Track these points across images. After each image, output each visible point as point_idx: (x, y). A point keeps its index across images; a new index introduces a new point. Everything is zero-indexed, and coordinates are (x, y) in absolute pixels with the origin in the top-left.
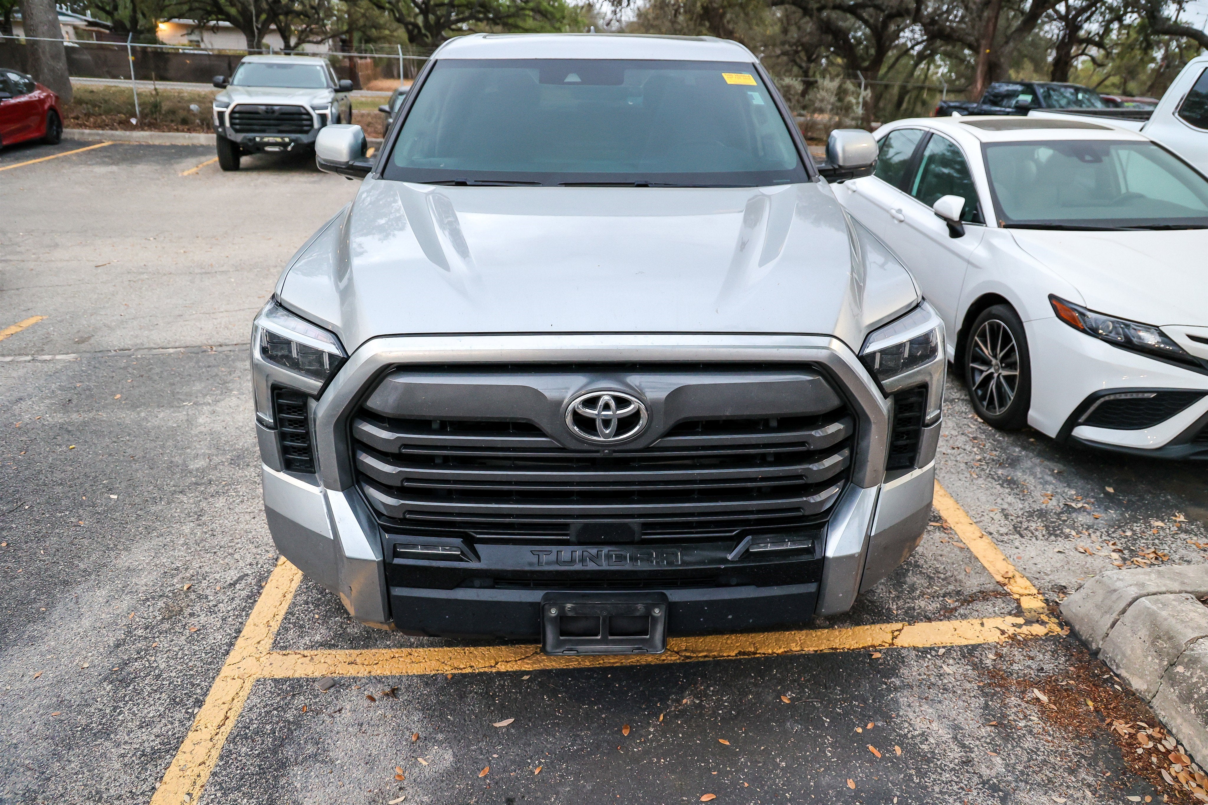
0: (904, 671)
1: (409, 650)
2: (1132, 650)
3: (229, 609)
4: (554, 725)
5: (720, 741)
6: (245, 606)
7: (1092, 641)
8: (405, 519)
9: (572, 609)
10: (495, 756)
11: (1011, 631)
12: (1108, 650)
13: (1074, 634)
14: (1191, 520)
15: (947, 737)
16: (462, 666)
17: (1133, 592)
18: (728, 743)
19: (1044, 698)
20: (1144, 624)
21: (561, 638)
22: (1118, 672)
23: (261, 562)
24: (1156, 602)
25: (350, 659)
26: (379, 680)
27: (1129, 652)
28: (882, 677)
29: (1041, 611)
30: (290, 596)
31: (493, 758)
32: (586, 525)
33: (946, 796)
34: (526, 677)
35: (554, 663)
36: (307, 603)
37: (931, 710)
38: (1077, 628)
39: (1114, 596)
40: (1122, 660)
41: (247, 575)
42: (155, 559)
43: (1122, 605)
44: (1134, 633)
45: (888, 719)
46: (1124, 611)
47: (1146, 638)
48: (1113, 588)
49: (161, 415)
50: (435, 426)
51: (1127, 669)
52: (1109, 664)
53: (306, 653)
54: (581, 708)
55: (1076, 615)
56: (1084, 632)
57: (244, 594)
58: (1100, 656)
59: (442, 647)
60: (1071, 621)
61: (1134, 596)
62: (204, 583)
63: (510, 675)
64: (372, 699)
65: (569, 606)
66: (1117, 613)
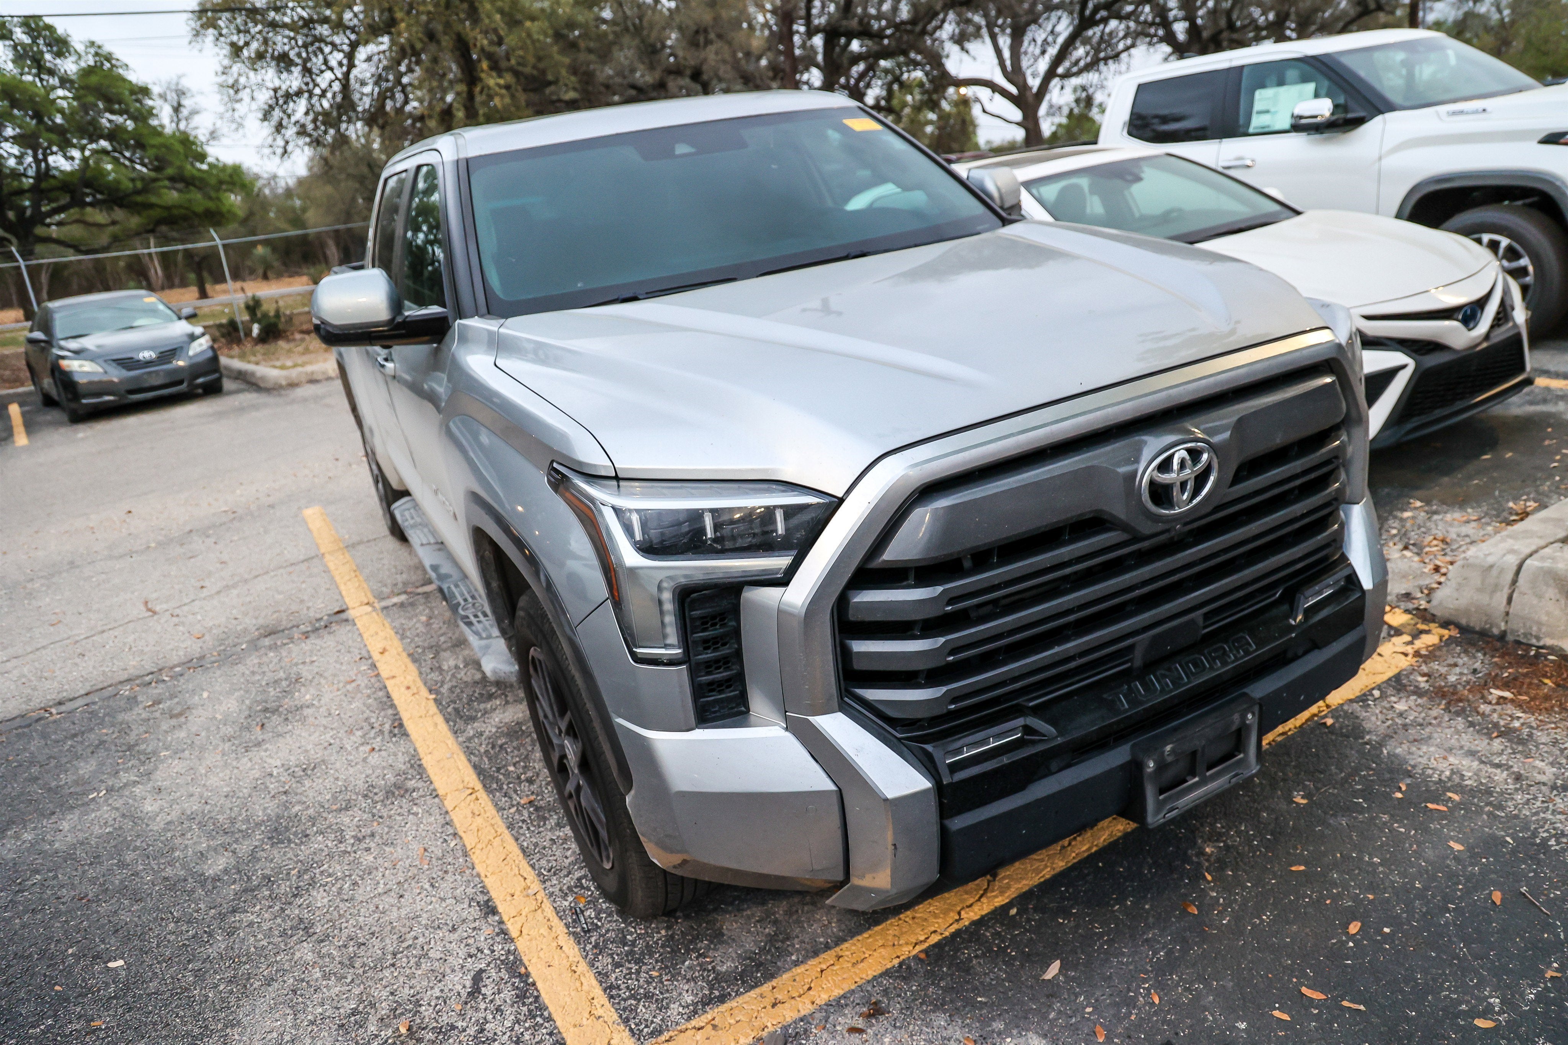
0: (1367, 726)
1: (832, 953)
2: (1548, 614)
3: (508, 1024)
4: (1110, 942)
5: (1293, 869)
6: (530, 1011)
7: (1491, 627)
8: (950, 712)
9: (1173, 751)
10: (1089, 1010)
11: (1409, 649)
12: (1517, 628)
13: (1464, 630)
14: (1428, 502)
15: (1475, 764)
16: (922, 938)
17: (1512, 561)
18: (1302, 868)
19: (1507, 694)
20: (1547, 585)
21: (1161, 797)
22: (1541, 643)
23: (482, 945)
24: (1543, 559)
25: (768, 1002)
26: (837, 1005)
27: (1544, 618)
28: (1356, 739)
29: (1413, 622)
30: (583, 967)
31: (1089, 1013)
32: (1155, 638)
33: (1542, 815)
34: (1013, 911)
35: (1024, 882)
36: (617, 965)
37: (1432, 749)
38: (1463, 622)
39: (1494, 572)
40: (1540, 630)
41: (482, 971)
42: (301, 1016)
43: (1509, 576)
44: (1540, 597)
45: (1409, 774)
46: (1514, 582)
47: (1558, 596)
48: (1487, 565)
49: (65, 825)
50: (967, 564)
51: (1551, 635)
52: (1524, 641)
53: (696, 1022)
54: (1114, 911)
55: (1456, 610)
56: (1476, 623)
57: (508, 994)
58: (1510, 638)
59: (869, 929)
60: (1453, 618)
61: (1518, 562)
62: (426, 1011)
63: (991, 919)
64: (853, 1030)
65: (1168, 748)
66: (1507, 587)
